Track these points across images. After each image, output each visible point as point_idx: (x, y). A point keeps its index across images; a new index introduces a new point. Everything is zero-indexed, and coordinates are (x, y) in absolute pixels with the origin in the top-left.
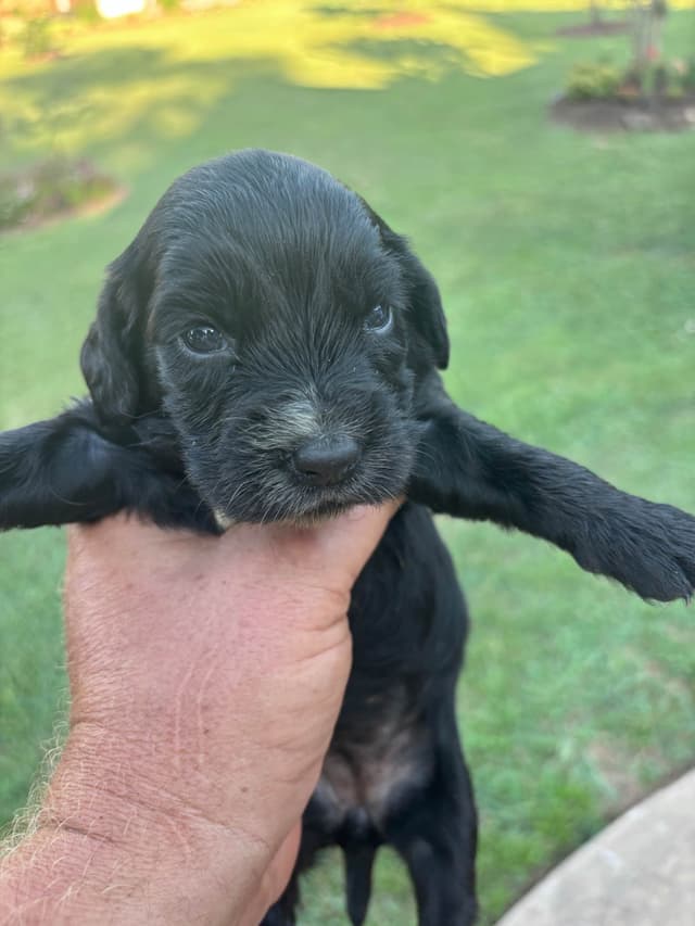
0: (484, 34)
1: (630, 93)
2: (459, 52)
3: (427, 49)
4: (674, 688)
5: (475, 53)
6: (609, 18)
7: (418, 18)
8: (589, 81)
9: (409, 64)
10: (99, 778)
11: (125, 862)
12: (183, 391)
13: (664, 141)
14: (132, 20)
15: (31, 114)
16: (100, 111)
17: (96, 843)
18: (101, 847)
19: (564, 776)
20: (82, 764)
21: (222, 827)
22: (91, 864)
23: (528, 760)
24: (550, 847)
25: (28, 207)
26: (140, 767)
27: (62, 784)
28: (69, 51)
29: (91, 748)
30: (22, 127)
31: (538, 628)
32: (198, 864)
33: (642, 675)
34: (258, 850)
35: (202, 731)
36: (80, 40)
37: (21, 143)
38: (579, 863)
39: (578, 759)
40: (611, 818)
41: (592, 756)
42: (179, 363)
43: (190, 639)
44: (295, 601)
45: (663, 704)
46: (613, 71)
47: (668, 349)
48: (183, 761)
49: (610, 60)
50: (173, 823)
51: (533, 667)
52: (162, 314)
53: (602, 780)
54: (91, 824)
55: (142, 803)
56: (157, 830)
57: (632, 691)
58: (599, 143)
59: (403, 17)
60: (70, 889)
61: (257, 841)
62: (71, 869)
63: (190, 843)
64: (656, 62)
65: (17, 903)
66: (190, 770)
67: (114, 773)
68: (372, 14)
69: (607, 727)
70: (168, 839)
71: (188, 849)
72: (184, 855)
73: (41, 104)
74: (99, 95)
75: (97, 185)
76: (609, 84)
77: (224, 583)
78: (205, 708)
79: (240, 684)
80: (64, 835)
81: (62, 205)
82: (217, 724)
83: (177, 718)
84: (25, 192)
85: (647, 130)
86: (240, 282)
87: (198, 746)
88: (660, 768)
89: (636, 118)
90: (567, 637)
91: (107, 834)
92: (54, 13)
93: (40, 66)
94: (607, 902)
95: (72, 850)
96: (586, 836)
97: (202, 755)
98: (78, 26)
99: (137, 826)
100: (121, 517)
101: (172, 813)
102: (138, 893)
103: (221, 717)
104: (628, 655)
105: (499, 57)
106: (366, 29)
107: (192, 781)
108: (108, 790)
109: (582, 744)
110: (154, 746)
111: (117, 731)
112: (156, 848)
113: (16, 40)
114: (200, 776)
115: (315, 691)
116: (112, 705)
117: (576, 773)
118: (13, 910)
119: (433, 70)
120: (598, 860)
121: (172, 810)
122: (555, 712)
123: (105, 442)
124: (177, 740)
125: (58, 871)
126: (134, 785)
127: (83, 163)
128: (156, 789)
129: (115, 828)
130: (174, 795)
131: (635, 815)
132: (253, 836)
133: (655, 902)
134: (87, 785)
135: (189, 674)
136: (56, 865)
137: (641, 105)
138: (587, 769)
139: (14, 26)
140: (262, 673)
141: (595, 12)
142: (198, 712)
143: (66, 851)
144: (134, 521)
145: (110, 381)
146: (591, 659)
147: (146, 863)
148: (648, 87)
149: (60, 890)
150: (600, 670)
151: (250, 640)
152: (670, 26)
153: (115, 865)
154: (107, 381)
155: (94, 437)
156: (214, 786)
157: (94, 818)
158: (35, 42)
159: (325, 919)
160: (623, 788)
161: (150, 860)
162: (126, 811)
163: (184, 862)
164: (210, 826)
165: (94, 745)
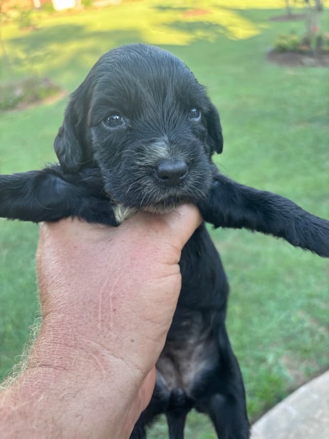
0: (236, 20)
1: (304, 48)
2: (224, 28)
3: (209, 26)
4: (322, 330)
5: (231, 28)
6: (295, 12)
7: (204, 12)
8: (285, 42)
9: (200, 34)
10: (60, 338)
11: (72, 379)
12: (103, 147)
13: (320, 71)
14: (69, 12)
15: (22, 56)
16: (54, 55)
17: (58, 371)
18: (60, 373)
19: (269, 370)
20: (51, 333)
21: (121, 360)
22: (55, 382)
23: (252, 363)
24: (263, 404)
25: (20, 99)
26: (81, 330)
27: (40, 344)
28: (40, 26)
29: (55, 324)
30: (18, 62)
31: (258, 301)
32: (109, 380)
33: (307, 324)
34: (138, 373)
35: (112, 310)
36: (45, 21)
37: (17, 69)
38: (276, 412)
39: (276, 363)
40: (291, 391)
41: (283, 361)
42: (102, 133)
43: (106, 266)
44: (157, 249)
45: (317, 338)
46: (296, 38)
47: (321, 170)
48: (102, 325)
49: (295, 32)
50: (97, 359)
51: (255, 320)
52: (95, 110)
53: (288, 373)
54: (56, 362)
55: (82, 349)
56: (90, 363)
57: (302, 332)
58: (289, 72)
59: (197, 11)
60: (43, 396)
61: (138, 369)
62: (45, 386)
63: (105, 369)
64: (317, 33)
65: (15, 404)
66: (106, 330)
67: (68, 335)
68: (183, 9)
69: (290, 348)
70: (94, 366)
71: (104, 372)
72: (102, 375)
73: (26, 51)
74: (54, 47)
75: (52, 89)
76: (295, 44)
77: (123, 241)
78: (114, 298)
79: (131, 286)
80: (40, 369)
81: (36, 99)
82: (120, 306)
83: (100, 304)
84: (19, 92)
85: (313, 66)
86: (133, 91)
87: (110, 318)
88: (315, 368)
89: (307, 60)
90: (272, 305)
91: (64, 366)
92: (33, 7)
93: (26, 33)
94: (289, 431)
95: (45, 376)
96: (279, 399)
97: (112, 322)
98: (44, 14)
99: (79, 361)
100: (69, 219)
101: (96, 353)
102: (78, 396)
103: (121, 303)
104: (300, 314)
105: (243, 31)
106: (180, 17)
107: (107, 335)
108: (65, 344)
109: (278, 356)
110: (88, 319)
111: (69, 314)
112: (88, 372)
113: (15, 21)
114: (112, 333)
115: (167, 294)
116: (66, 301)
117: (275, 370)
118: (13, 408)
119: (211, 37)
120: (285, 410)
121: (97, 351)
122: (266, 341)
123: (64, 182)
124: (100, 316)
125: (37, 387)
126: (78, 340)
127: (46, 80)
128: (89, 341)
129: (68, 362)
130: (98, 343)
131: (303, 390)
132: (136, 366)
133: (312, 431)
134: (54, 343)
135: (106, 282)
136: (36, 385)
137: (310, 54)
138: (280, 368)
139: (14, 14)
140: (142, 282)
141: (289, 9)
142: (111, 301)
143: (42, 377)
144: (76, 221)
145: (70, 151)
146: (283, 316)
147: (83, 379)
148: (313, 45)
149: (37, 397)
150: (287, 321)
151: (137, 265)
152: (324, 16)
153: (67, 382)
154: (68, 151)
155: (59, 179)
156: (117, 338)
157: (57, 358)
158: (24, 22)
159: (156, 436)
160: (297, 377)
161: (85, 378)
162: (74, 353)
163: (102, 378)
164: (116, 360)
165: (57, 323)
